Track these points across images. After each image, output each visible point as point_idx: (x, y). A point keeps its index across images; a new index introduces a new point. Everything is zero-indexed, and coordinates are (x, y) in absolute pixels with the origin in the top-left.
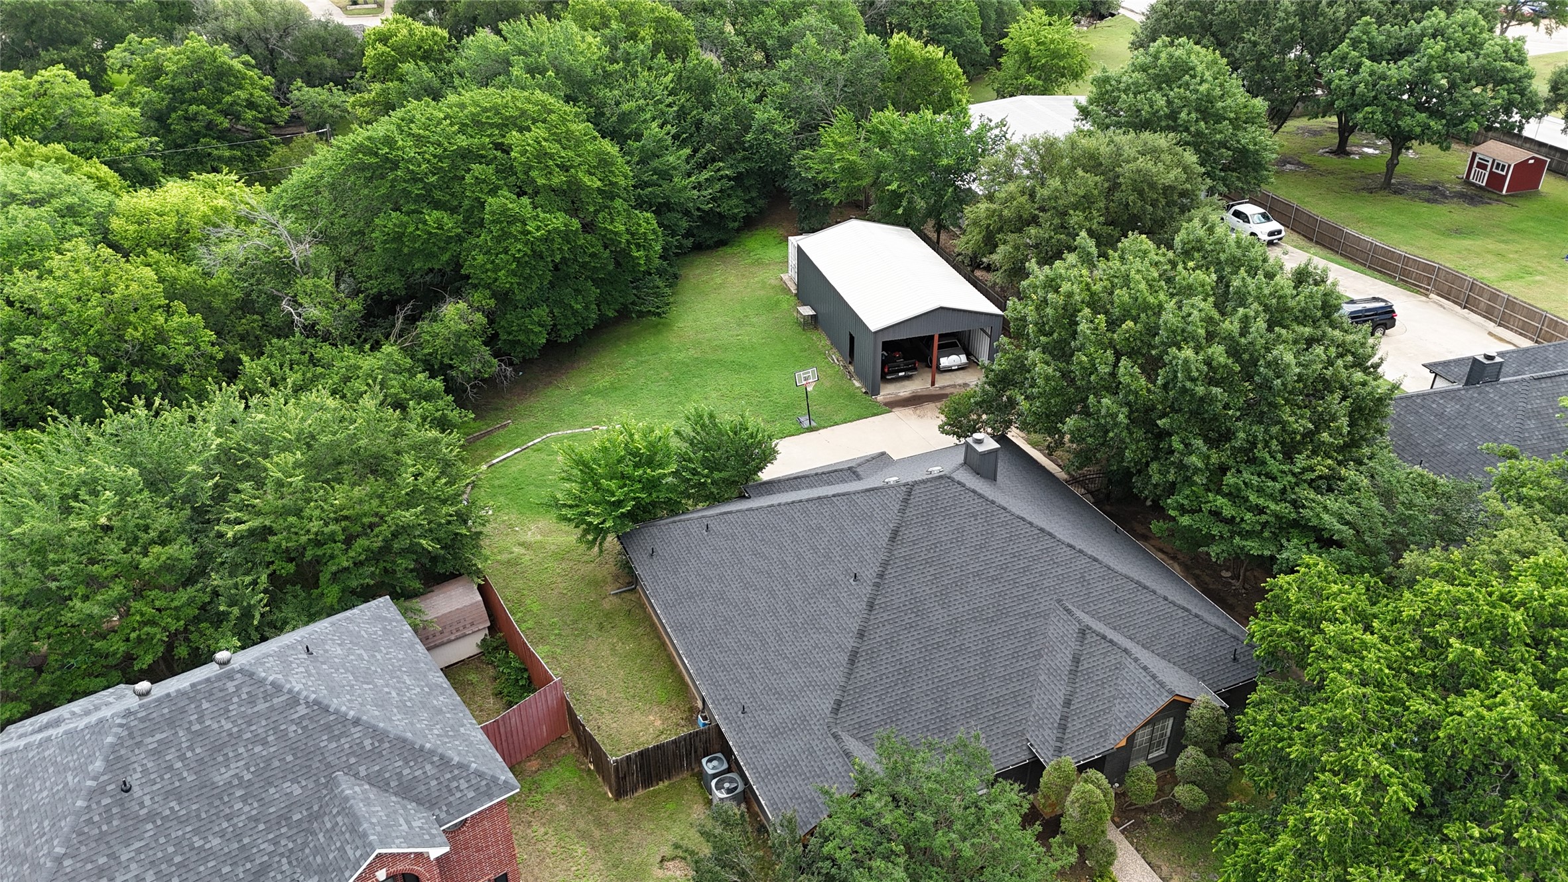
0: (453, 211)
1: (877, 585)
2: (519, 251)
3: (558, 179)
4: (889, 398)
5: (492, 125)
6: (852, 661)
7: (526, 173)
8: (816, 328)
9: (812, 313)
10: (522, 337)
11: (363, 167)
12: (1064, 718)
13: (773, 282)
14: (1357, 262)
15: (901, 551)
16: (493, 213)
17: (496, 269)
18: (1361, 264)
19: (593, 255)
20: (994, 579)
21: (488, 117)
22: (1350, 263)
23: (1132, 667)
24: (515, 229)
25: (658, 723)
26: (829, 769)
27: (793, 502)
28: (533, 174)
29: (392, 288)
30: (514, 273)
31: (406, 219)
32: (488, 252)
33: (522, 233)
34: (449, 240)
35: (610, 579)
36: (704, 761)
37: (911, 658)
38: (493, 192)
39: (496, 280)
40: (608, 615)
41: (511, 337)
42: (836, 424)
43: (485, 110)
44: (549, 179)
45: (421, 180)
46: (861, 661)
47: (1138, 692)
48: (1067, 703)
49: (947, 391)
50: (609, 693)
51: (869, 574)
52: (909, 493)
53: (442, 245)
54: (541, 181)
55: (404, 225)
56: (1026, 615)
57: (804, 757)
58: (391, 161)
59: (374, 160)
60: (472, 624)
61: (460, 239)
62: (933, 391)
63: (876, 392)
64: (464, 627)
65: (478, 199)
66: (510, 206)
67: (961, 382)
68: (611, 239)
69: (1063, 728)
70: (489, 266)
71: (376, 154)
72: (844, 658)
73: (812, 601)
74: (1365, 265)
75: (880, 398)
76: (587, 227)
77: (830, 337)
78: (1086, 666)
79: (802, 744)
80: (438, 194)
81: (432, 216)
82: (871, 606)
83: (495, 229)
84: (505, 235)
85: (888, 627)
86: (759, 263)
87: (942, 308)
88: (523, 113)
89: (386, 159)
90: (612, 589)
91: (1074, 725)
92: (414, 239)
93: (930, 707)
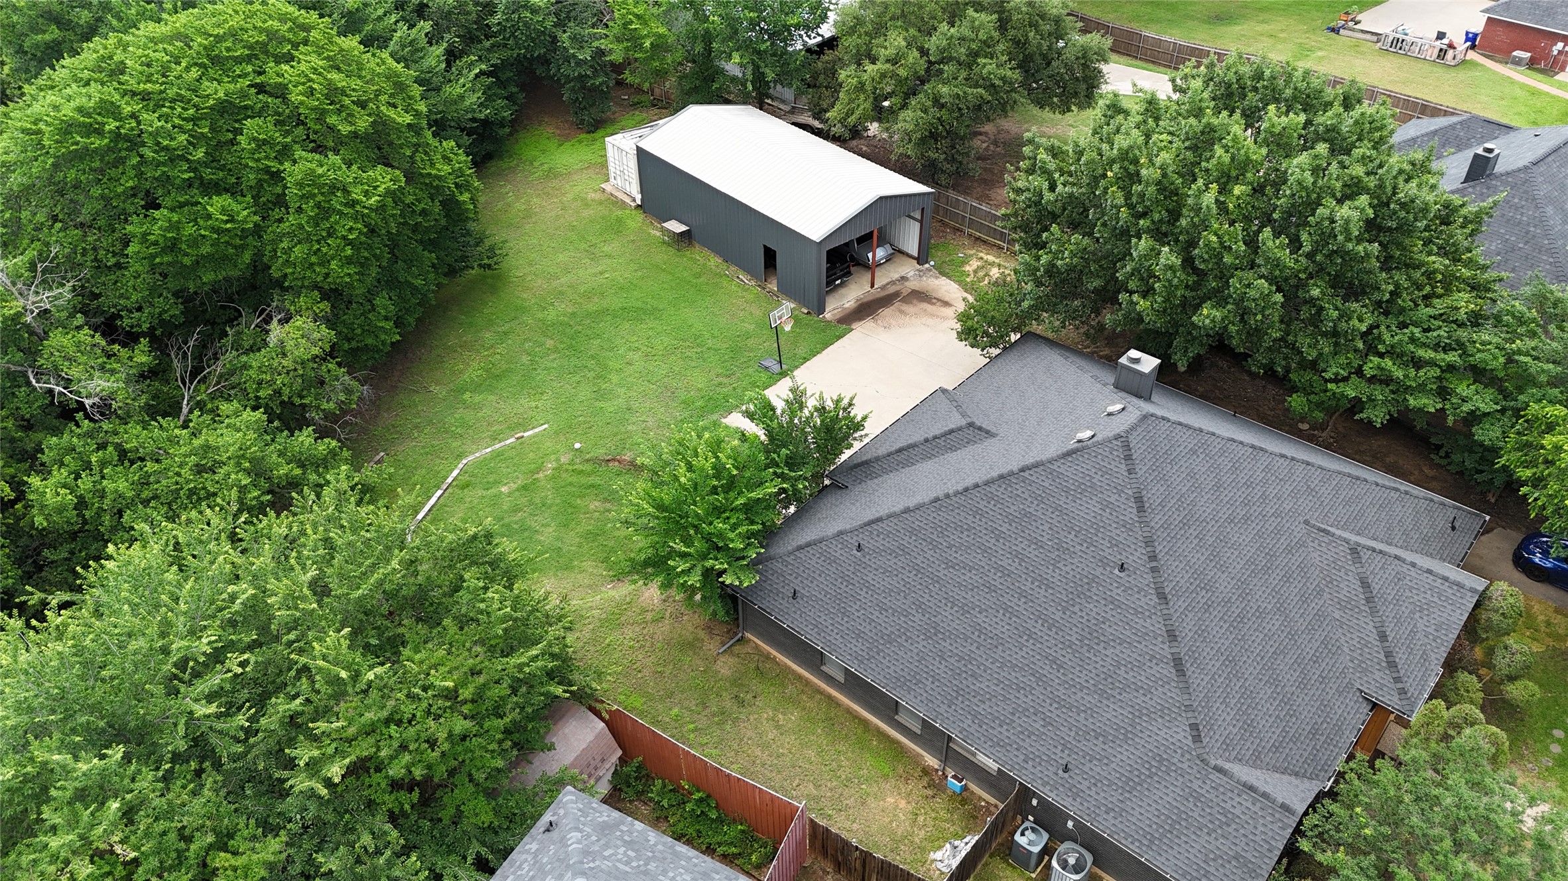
0: (234, 191)
1: (1154, 570)
2: (351, 230)
3: (363, 123)
4: (838, 314)
5: (239, 60)
6: (1181, 672)
7: (320, 120)
8: (690, 244)
9: (683, 228)
10: (370, 341)
11: (82, 155)
12: (1388, 655)
13: (597, 196)
14: (1160, 64)
15: (1157, 520)
16: (300, 185)
17: (325, 262)
18: (1165, 66)
19: (424, 212)
20: (1246, 519)
21: (228, 49)
22: (1151, 66)
23: (1413, 574)
24: (337, 201)
25: (902, 804)
26: (1237, 812)
27: (966, 490)
28: (332, 120)
29: (166, 316)
30: (349, 261)
31: (175, 217)
32: (308, 240)
33: (346, 205)
34: (244, 234)
35: (702, 634)
36: (1017, 837)
37: (1227, 643)
38: (284, 153)
39: (327, 275)
40: (736, 682)
41: (354, 344)
42: (806, 360)
43: (219, 39)
44: (352, 124)
45: (183, 158)
46: (1190, 670)
47: (1436, 599)
48: (1383, 637)
49: (892, 289)
50: (817, 787)
51: (1136, 557)
52: (1127, 447)
53: (238, 241)
54: (345, 129)
55: (175, 227)
56: (1289, 550)
57: (1191, 805)
58: (127, 139)
59: (97, 142)
60: (603, 760)
61: (258, 231)
62: (876, 293)
63: (821, 310)
64: (596, 769)
65: (267, 170)
66: (320, 171)
67: (896, 276)
68: (437, 187)
69: (1392, 665)
70: (314, 259)
71: (99, 132)
72: (1169, 671)
73: (1076, 609)
74: (1170, 67)
75: (828, 315)
76: (410, 177)
77: (717, 251)
78: (1377, 587)
79: (1178, 791)
80: (208, 174)
81: (217, 205)
82: (1162, 597)
83: (309, 208)
84: (324, 212)
85: (1190, 615)
86: (551, 174)
87: (881, 198)
88: (272, 34)
89: (117, 136)
90: (712, 646)
91: (1400, 657)
92: (195, 242)
93: (1269, 692)
